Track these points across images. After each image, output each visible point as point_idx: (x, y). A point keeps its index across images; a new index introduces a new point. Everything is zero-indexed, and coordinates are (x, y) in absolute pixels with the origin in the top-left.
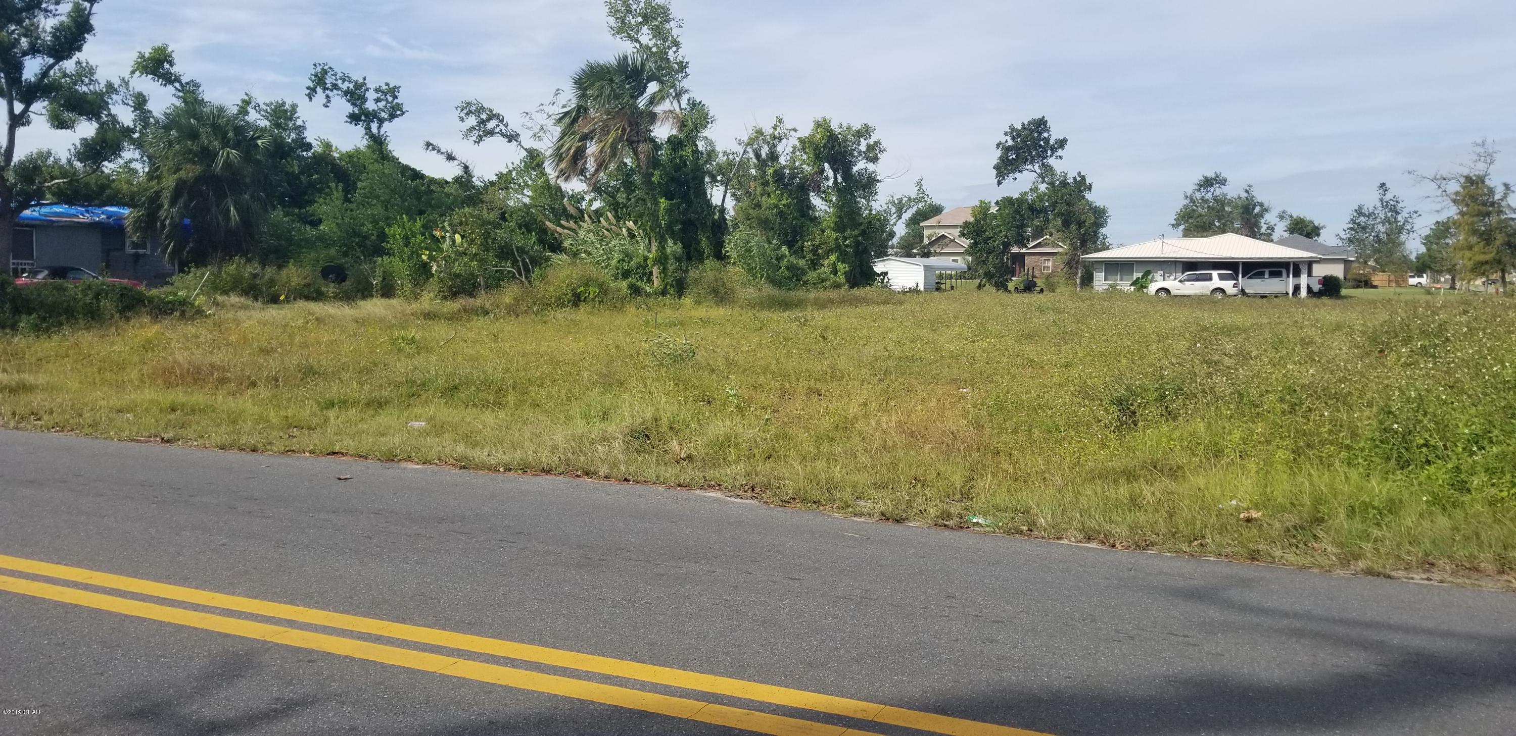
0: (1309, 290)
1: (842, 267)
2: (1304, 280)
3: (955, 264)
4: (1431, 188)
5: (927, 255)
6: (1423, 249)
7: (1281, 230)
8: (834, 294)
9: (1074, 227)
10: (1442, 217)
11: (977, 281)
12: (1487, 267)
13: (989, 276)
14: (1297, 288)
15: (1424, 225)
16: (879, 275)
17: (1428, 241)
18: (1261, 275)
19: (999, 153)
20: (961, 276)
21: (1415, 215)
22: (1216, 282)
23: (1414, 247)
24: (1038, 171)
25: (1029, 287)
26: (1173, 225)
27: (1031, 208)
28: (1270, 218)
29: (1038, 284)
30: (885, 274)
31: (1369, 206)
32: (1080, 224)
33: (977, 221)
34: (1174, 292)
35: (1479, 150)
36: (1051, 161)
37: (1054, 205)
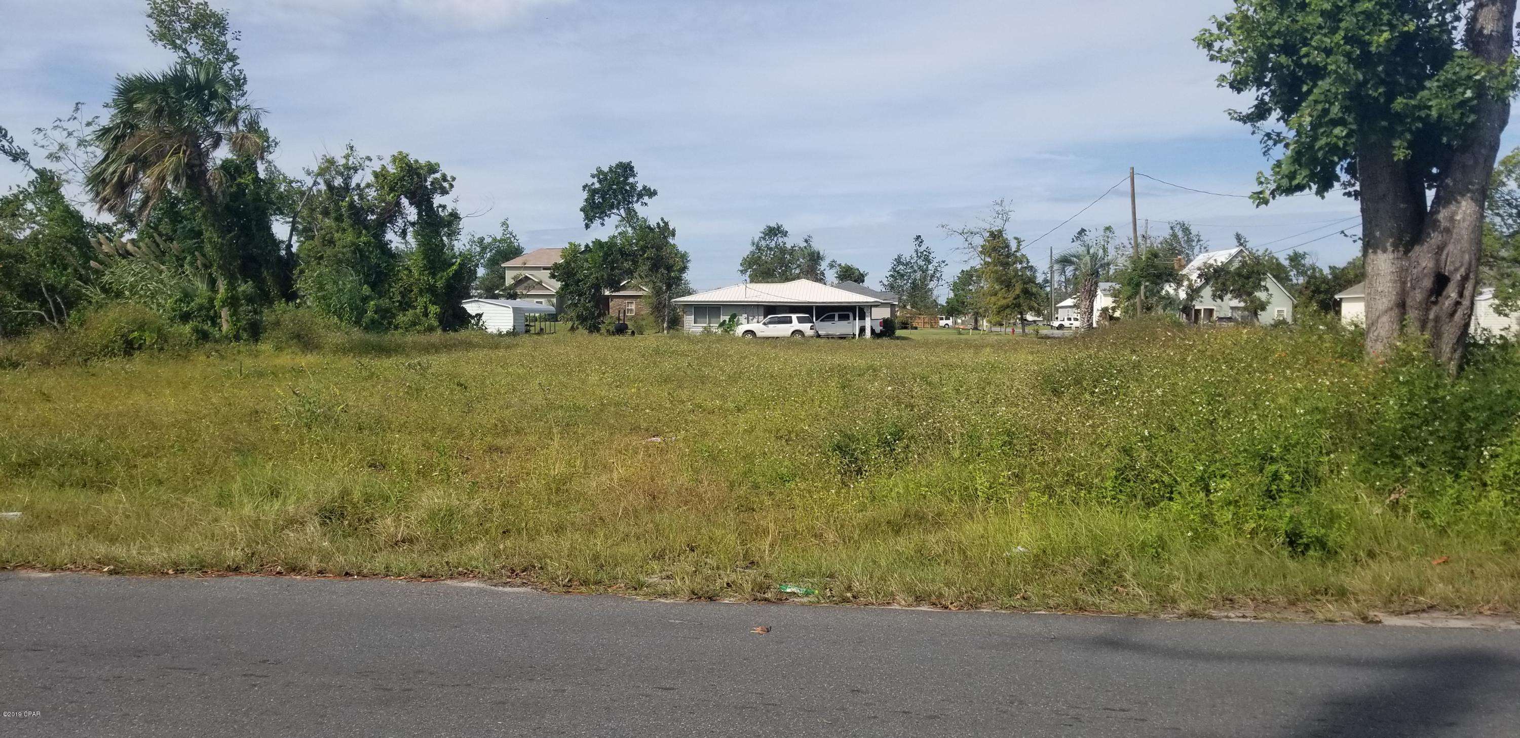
0: (873, 331)
1: (434, 309)
2: (868, 323)
3: (539, 306)
4: (960, 241)
5: (514, 296)
6: (952, 295)
7: (831, 275)
8: (423, 339)
9: (663, 270)
10: (967, 268)
11: (570, 324)
12: (1008, 311)
13: (582, 319)
14: (862, 330)
16: (473, 317)
17: (955, 287)
18: (831, 318)
19: (585, 195)
21: (943, 264)
22: (796, 325)
23: (942, 294)
24: (624, 215)
25: (621, 330)
26: (741, 271)
27: (622, 252)
28: (824, 265)
29: (629, 327)
30: (479, 316)
31: (906, 257)
32: (669, 268)
33: (567, 263)
34: (759, 334)
35: (998, 208)
36: (637, 207)
37: (644, 249)
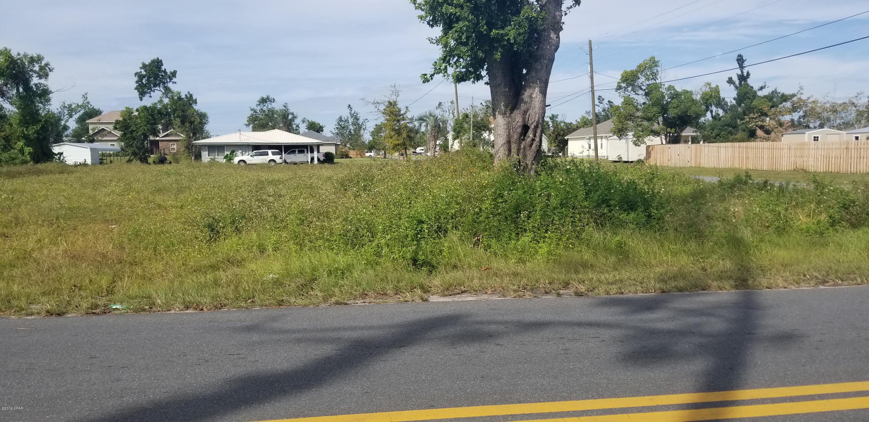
0: (319, 160)
1: (28, 150)
2: (315, 154)
3: (112, 147)
4: (372, 108)
5: (92, 141)
6: (371, 139)
7: (303, 128)
8: (22, 168)
9: (187, 124)
10: (379, 122)
11: (127, 158)
12: (399, 147)
13: (134, 154)
14: (312, 159)
15: (370, 126)
16: (56, 155)
17: (373, 134)
18: (294, 152)
19: (136, 79)
20: (117, 155)
21: (366, 121)
22: (271, 156)
23: (367, 137)
24: (163, 91)
25: (162, 161)
26: (246, 125)
27: (160, 112)
28: (297, 121)
29: (168, 159)
30: (61, 154)
31: (344, 117)
32: (191, 123)
33: (125, 120)
34: (248, 162)
35: (393, 89)
36: (170, 85)
37: (174, 111)
